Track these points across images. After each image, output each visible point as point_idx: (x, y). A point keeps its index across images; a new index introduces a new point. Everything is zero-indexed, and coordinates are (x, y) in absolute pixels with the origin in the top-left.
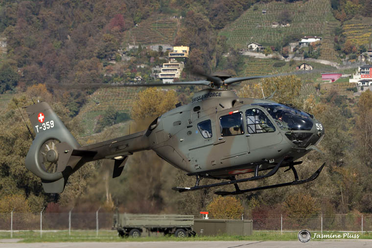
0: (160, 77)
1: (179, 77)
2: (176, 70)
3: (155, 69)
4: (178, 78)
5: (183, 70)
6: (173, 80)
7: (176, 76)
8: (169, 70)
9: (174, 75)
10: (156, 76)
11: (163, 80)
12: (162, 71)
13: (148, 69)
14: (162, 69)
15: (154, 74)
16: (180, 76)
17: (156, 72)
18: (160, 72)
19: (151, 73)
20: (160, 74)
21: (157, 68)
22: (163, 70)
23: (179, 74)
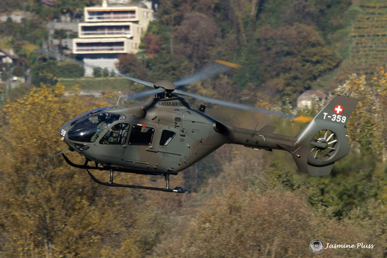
0: (75, 50)
1: (136, 51)
2: (127, 27)
3: (59, 26)
4: (132, 55)
5: (149, 28)
6: (116, 60)
7: (126, 49)
8: (102, 28)
9: (121, 44)
10: (62, 48)
11: (86, 61)
12: (80, 32)
13: (34, 26)
14: (81, 25)
15: (56, 42)
16: (141, 47)
17: (60, 34)
18: (75, 35)
19: (46, 38)
20: (75, 41)
21: (65, 24)
22: (85, 29)
23: (138, 41)
